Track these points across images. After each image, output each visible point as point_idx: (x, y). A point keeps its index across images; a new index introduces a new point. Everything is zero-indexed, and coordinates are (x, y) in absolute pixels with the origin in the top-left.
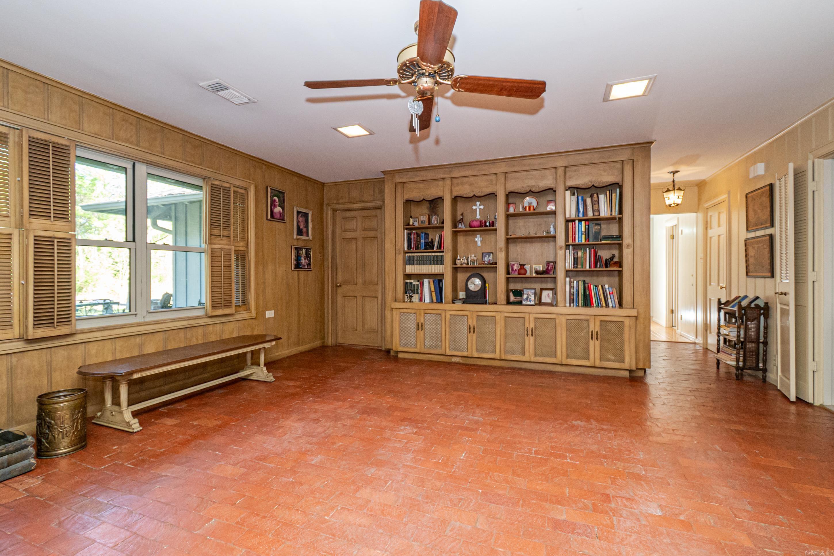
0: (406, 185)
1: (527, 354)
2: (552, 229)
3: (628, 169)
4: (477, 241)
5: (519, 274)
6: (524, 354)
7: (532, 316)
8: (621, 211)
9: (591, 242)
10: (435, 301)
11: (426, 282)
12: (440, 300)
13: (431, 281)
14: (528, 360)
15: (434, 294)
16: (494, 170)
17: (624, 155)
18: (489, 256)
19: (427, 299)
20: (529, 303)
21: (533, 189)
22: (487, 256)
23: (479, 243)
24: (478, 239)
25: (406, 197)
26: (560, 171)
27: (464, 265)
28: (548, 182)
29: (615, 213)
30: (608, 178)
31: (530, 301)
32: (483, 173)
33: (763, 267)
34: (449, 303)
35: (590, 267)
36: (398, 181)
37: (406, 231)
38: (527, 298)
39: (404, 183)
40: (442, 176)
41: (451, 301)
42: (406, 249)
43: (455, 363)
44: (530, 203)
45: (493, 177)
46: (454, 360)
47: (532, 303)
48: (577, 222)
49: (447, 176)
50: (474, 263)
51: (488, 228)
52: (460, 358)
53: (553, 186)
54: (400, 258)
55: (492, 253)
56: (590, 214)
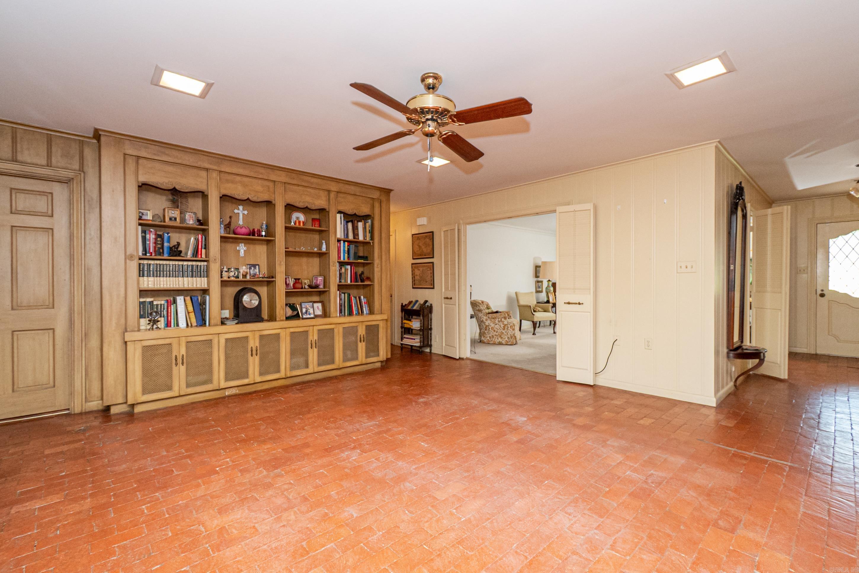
0: (141, 161)
1: (311, 366)
2: (324, 246)
3: (377, 205)
4: (239, 251)
5: (294, 288)
6: (307, 366)
7: (316, 328)
8: (372, 238)
9: (351, 260)
10: (194, 324)
11: (180, 300)
12: (202, 322)
13: (188, 299)
14: (312, 371)
15: (192, 315)
16: (273, 177)
17: (376, 195)
18: (255, 268)
19: (182, 323)
20: (308, 316)
21: (309, 206)
22: (253, 268)
23: (242, 253)
24: (242, 248)
25: (143, 179)
26: (332, 195)
27: (233, 279)
28: (321, 203)
29: (368, 239)
30: (365, 210)
31: (310, 314)
32: (260, 176)
33: (426, 282)
34: (216, 325)
35: (351, 282)
36: (130, 152)
37: (140, 227)
38: (307, 311)
39: (138, 157)
40: (207, 165)
41: (219, 323)
42: (140, 254)
43: (229, 396)
44: (298, 218)
45: (271, 185)
46: (227, 393)
47: (312, 316)
48: (342, 242)
49: (215, 167)
50: (246, 276)
51: (264, 238)
52: (236, 388)
53: (326, 207)
54: (133, 265)
55: (258, 265)
56: (351, 237)
